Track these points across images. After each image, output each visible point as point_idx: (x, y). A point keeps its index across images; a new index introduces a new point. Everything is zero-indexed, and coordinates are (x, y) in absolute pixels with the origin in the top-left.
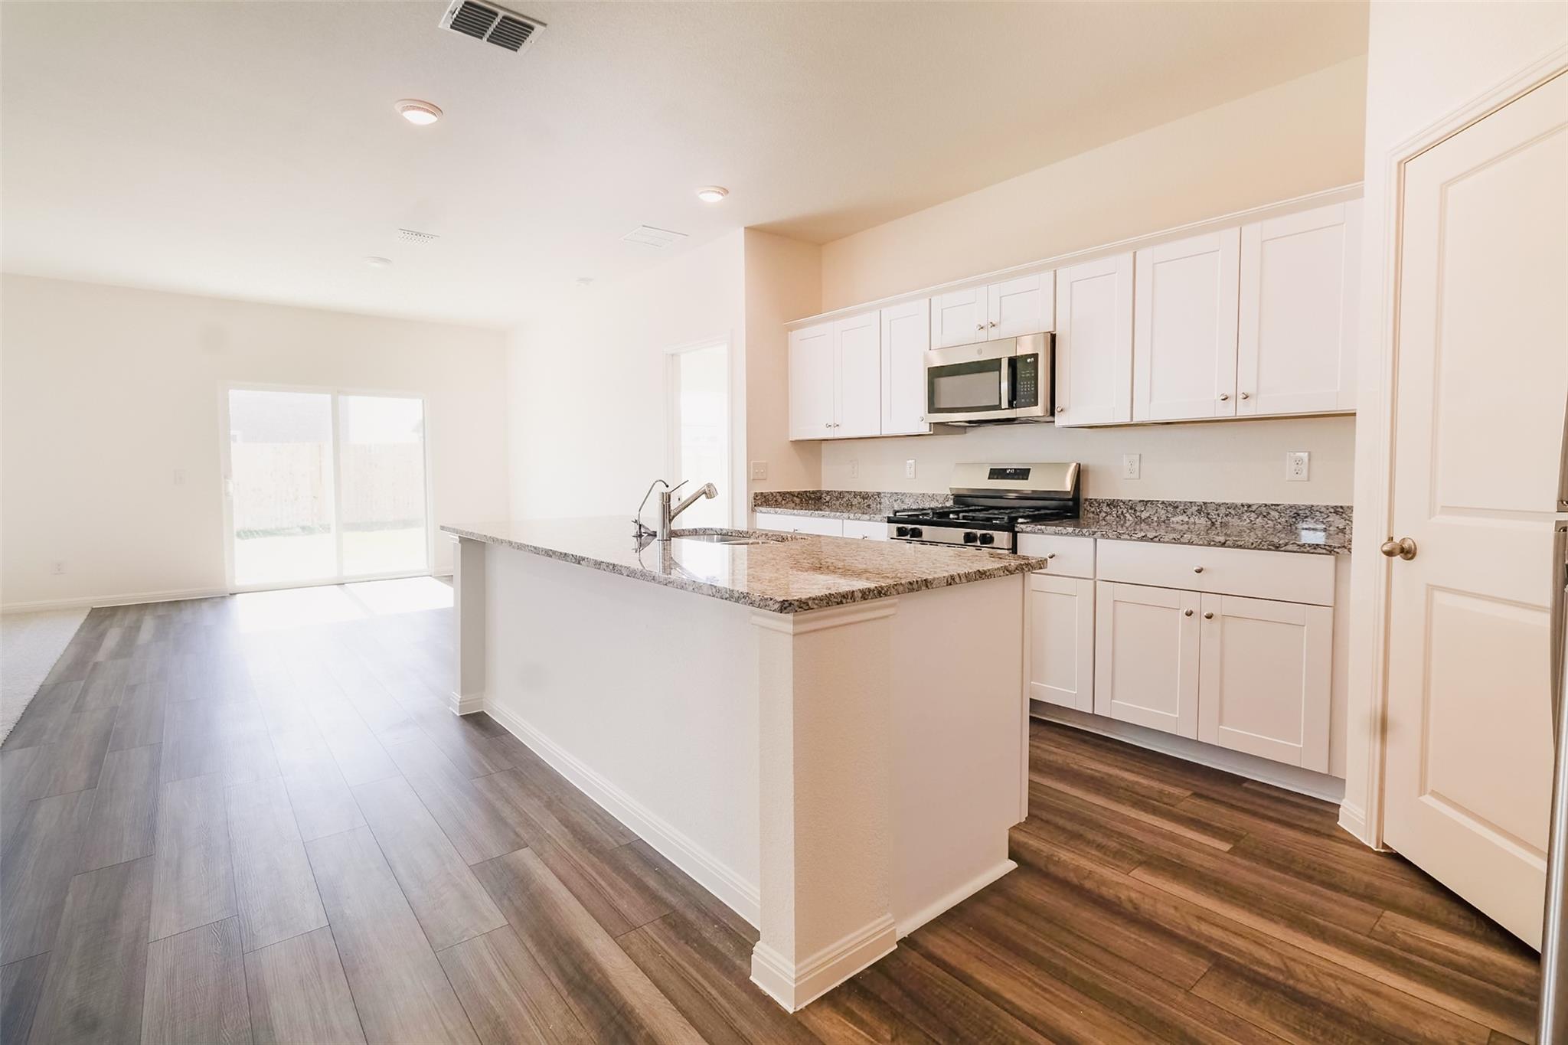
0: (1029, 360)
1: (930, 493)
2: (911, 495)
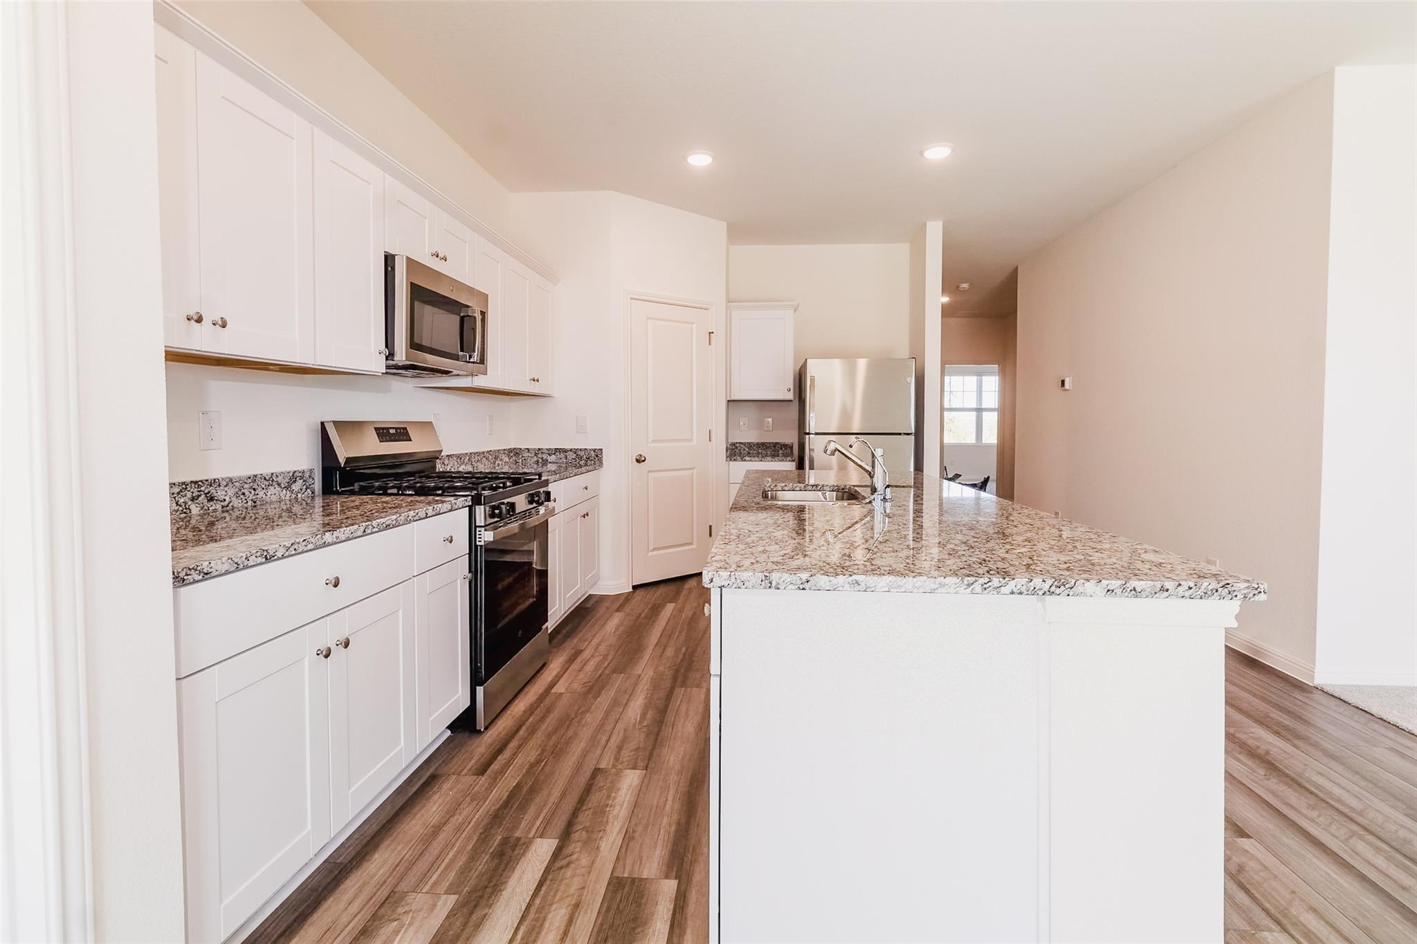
1: (266, 471)
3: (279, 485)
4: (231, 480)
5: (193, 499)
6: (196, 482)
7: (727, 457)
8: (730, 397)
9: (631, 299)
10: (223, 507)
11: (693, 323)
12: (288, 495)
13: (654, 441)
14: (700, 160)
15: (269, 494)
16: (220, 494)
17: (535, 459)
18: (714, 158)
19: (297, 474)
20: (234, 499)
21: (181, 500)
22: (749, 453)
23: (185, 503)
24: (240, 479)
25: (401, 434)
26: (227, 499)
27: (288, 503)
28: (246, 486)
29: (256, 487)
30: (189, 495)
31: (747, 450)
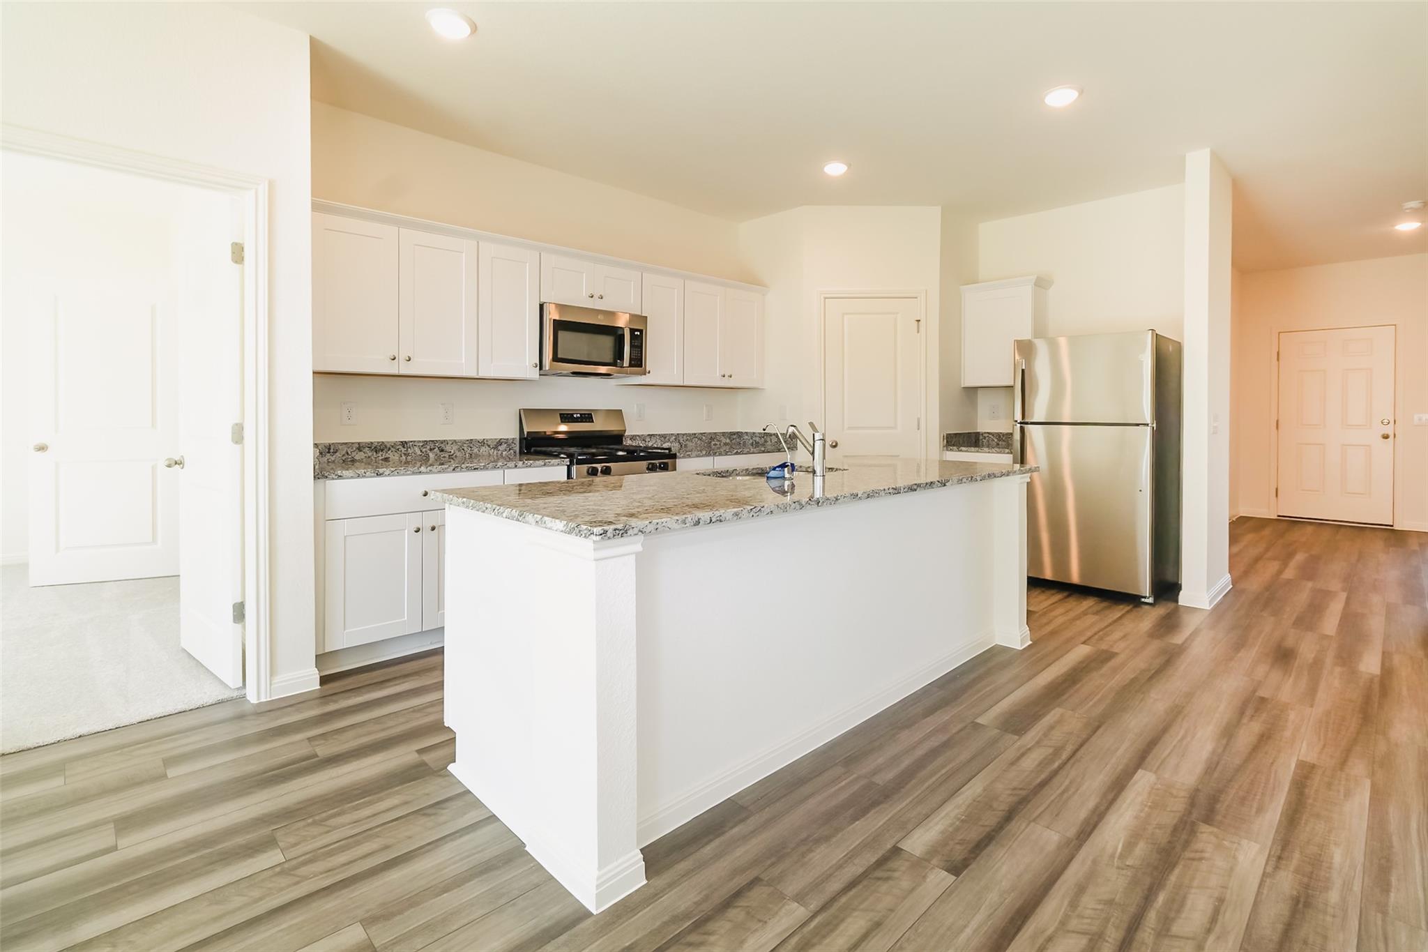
0: (636, 333)
1: (480, 437)
2: (455, 442)
3: (489, 446)
4: (455, 441)
5: (431, 450)
6: (432, 441)
7: (944, 447)
8: (964, 384)
9: (825, 298)
10: (449, 456)
11: (897, 313)
12: (495, 453)
13: (850, 428)
14: (835, 169)
15: (481, 451)
16: (448, 448)
17: (751, 441)
18: (849, 166)
19: (501, 441)
20: (457, 452)
21: (424, 450)
22: (998, 444)
23: (426, 452)
24: (460, 441)
25: (587, 417)
26: (452, 452)
27: (495, 457)
28: (465, 445)
29: (472, 446)
30: (428, 447)
31: (996, 440)
